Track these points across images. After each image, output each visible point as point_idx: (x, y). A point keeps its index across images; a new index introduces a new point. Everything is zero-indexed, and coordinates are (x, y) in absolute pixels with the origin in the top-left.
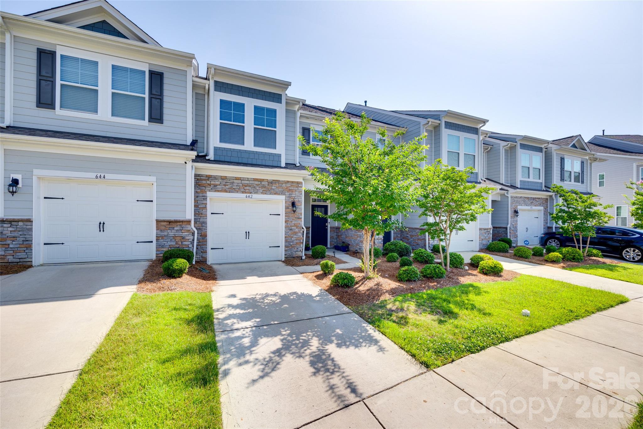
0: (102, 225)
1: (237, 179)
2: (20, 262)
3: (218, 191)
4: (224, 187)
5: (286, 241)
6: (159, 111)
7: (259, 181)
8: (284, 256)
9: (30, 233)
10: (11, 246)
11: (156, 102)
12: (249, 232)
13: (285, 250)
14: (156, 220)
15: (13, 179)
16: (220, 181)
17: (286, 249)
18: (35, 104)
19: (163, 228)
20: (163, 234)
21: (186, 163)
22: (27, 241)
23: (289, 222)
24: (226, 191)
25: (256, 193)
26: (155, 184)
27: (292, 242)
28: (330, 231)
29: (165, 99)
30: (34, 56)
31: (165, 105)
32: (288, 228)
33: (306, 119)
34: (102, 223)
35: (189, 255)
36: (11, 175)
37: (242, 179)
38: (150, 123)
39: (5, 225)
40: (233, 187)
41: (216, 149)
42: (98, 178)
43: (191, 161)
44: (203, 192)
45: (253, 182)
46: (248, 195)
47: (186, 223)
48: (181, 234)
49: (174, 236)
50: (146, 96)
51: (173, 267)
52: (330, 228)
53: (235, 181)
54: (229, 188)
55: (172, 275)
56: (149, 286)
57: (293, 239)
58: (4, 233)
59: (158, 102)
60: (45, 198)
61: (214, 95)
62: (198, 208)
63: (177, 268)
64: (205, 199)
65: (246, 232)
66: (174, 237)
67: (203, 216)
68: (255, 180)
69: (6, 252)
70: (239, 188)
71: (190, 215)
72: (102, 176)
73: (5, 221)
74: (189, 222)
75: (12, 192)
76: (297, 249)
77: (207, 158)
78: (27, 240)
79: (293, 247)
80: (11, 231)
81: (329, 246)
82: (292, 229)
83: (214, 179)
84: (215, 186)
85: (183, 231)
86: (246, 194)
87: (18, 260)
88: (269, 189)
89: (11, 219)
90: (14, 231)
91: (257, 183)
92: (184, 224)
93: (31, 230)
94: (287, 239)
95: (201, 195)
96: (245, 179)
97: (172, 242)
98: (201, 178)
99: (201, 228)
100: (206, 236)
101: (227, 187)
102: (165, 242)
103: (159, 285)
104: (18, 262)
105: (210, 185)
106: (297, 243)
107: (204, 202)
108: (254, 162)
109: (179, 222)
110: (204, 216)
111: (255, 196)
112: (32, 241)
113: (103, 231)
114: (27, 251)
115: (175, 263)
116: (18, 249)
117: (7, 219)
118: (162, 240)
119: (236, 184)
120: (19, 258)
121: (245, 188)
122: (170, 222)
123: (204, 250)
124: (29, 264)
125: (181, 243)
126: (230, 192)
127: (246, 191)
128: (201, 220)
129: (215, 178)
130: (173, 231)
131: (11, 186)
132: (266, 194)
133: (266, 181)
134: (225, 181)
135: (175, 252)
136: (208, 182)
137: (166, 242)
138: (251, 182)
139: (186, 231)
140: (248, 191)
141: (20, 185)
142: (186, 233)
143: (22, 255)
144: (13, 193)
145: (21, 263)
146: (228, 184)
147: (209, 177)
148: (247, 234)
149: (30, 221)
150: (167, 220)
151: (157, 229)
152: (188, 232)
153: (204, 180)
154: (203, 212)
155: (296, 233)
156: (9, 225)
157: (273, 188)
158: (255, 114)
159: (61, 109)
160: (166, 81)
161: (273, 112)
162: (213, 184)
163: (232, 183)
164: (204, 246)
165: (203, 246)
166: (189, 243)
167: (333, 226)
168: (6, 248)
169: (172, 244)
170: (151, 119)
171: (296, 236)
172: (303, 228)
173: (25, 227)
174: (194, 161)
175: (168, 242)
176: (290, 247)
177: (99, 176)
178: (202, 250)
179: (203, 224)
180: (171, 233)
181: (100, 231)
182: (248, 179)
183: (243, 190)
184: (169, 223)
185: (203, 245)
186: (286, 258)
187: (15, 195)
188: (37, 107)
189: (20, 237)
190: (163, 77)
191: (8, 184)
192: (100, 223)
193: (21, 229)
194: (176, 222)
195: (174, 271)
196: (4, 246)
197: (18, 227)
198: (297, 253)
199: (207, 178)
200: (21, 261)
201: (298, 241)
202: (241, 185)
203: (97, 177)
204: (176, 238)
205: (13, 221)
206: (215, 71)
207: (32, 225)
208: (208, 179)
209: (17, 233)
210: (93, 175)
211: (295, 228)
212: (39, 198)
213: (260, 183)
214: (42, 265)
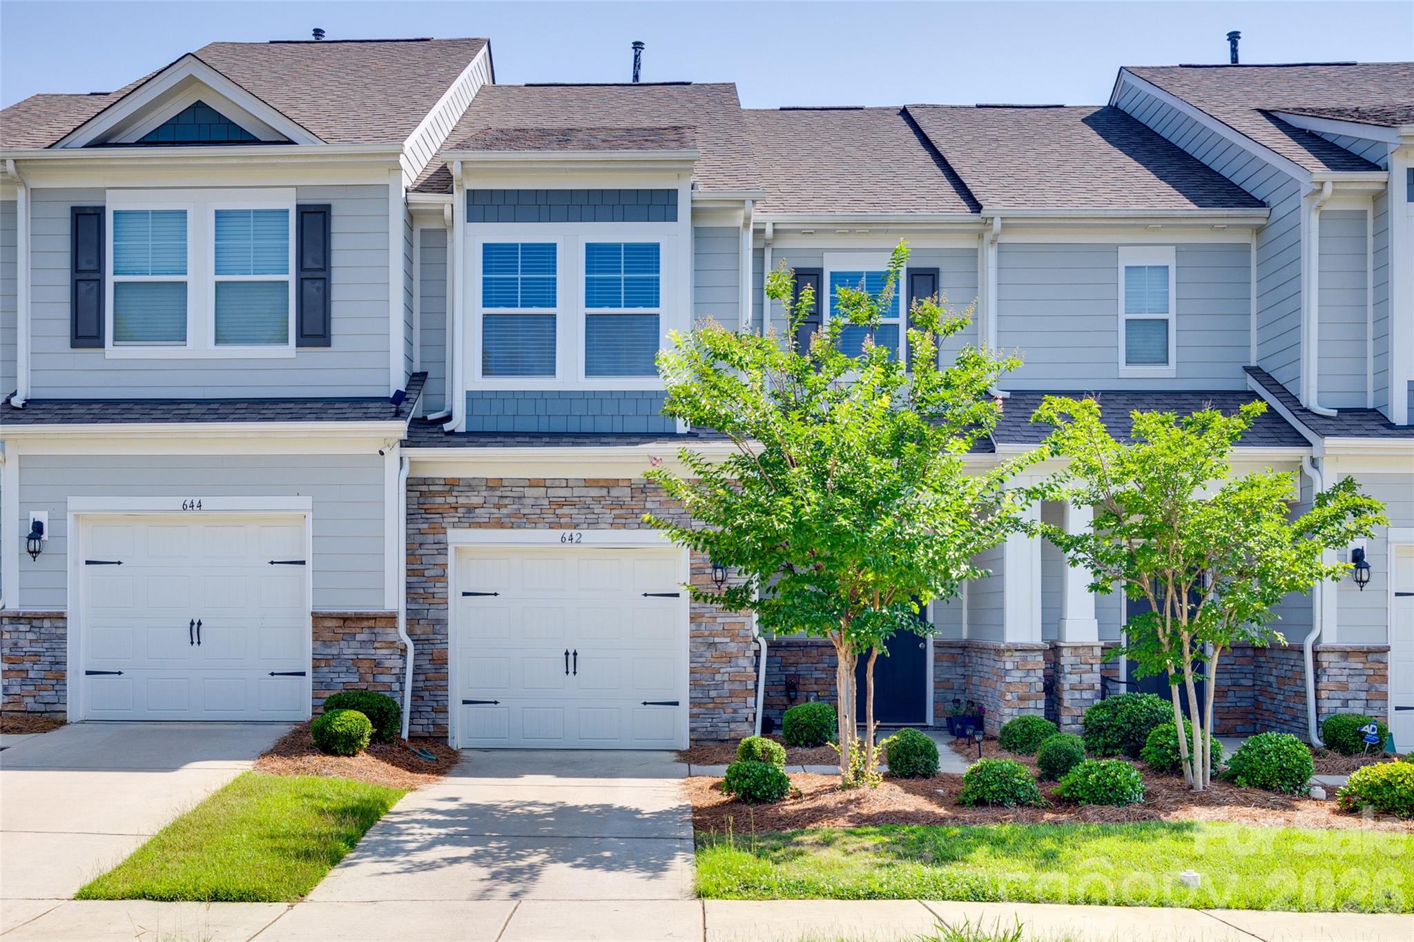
0: (195, 626)
1: (533, 483)
2: (46, 712)
3: (480, 525)
4: (496, 511)
5: (694, 684)
6: (320, 312)
7: (604, 487)
8: (687, 735)
9: (62, 646)
10: (31, 675)
11: (314, 290)
12: (575, 654)
13: (692, 716)
14: (312, 613)
15: (34, 522)
16: (485, 494)
17: (696, 710)
18: (69, 339)
19: (328, 635)
20: (328, 651)
21: (382, 453)
22: (58, 663)
23: (704, 620)
24: (501, 525)
25: (594, 524)
26: (310, 516)
27: (717, 687)
28: (936, 660)
29: (337, 276)
30: (65, 227)
31: (337, 293)
32: (700, 640)
33: (804, 236)
34: (196, 622)
35: (382, 707)
36: (31, 512)
37: (548, 483)
38: (300, 349)
39: (22, 628)
40: (523, 511)
41: (472, 397)
42: (188, 508)
43: (398, 445)
44: (436, 531)
45: (584, 492)
46: (568, 532)
47: (383, 623)
48: (373, 651)
49: (355, 657)
50: (291, 278)
51: (331, 727)
52: (937, 645)
53: (530, 492)
54: (509, 516)
55: (331, 747)
56: (278, 763)
57: (718, 677)
58: (19, 645)
59: (318, 289)
60: (88, 562)
61: (465, 235)
62: (424, 579)
63: (340, 729)
64: (443, 551)
65: (567, 654)
66: (356, 661)
67: (435, 601)
68: (589, 483)
69: (23, 687)
70: (539, 512)
71: (394, 600)
72: (196, 504)
73: (21, 618)
74: (391, 619)
75: (32, 553)
76: (735, 711)
77: (447, 427)
78: (57, 661)
79: (718, 705)
80: (31, 641)
81: (930, 720)
82: (714, 644)
83: (467, 489)
84: (470, 509)
85: (376, 645)
86: (561, 532)
87: (42, 708)
88: (635, 511)
89: (30, 613)
90: (36, 641)
91: (595, 492)
92: (378, 624)
93: (63, 637)
94: (698, 676)
95: (430, 538)
96: (557, 483)
97: (351, 675)
98: (432, 488)
99: (431, 637)
100: (445, 661)
101: (504, 511)
102: (333, 675)
103: (299, 763)
104: (42, 712)
105: (457, 508)
106: (732, 694)
107: (440, 559)
108: (587, 427)
109: (368, 618)
110: (440, 601)
111: (589, 535)
112: (65, 663)
113: (199, 643)
114: (57, 687)
115: (337, 719)
116: (44, 681)
117: (24, 613)
118: (327, 669)
119: (531, 501)
120: (45, 703)
121: (558, 512)
122: (345, 619)
123: (440, 703)
124: (60, 716)
125: (371, 679)
126: (512, 528)
127: (562, 521)
128: (433, 614)
129: (470, 485)
130: (353, 644)
131: (32, 539)
132: (624, 526)
133: (626, 484)
134: (499, 493)
135: (349, 699)
136: (451, 500)
137: (337, 675)
138: (577, 492)
139: (384, 645)
140: (568, 520)
141: (45, 537)
142: (384, 652)
143: (48, 696)
144: (35, 553)
145: (46, 715)
146: (507, 501)
147: (452, 485)
148: (571, 659)
149: (61, 617)
150: (338, 614)
151: (315, 640)
152: (390, 648)
153: (440, 493)
154: (436, 590)
155: (729, 658)
156: (27, 628)
157: (649, 505)
158: (589, 270)
159: (117, 343)
160: (337, 225)
161: (648, 255)
162: (463, 506)
163: (520, 498)
164: (439, 693)
165: (436, 693)
166: (393, 679)
167: (950, 637)
168: (23, 679)
169: (350, 680)
170: (305, 339)
171: (729, 669)
172: (756, 641)
173: (54, 631)
174: (404, 444)
175: (341, 675)
176: (711, 706)
177: (188, 503)
178: (435, 704)
179: (438, 627)
180: (349, 650)
181: (192, 643)
182: (567, 484)
183: (551, 518)
184: (342, 622)
185: (437, 688)
186: (697, 740)
187: (39, 557)
188: (72, 346)
189: (46, 654)
190: (330, 216)
191: (27, 535)
192: (192, 623)
193: (47, 637)
194: (360, 618)
195: (335, 737)
196: (21, 673)
197: (43, 630)
198: (733, 726)
199: (447, 488)
200: (48, 710)
201: (736, 686)
202: (546, 502)
203: (184, 507)
204: (359, 664)
205: (35, 618)
206: (462, 168)
207: (66, 628)
208: (450, 491)
209: (40, 645)
210: (177, 502)
211: (728, 640)
212: (76, 563)
213: (604, 492)
214: (83, 722)
